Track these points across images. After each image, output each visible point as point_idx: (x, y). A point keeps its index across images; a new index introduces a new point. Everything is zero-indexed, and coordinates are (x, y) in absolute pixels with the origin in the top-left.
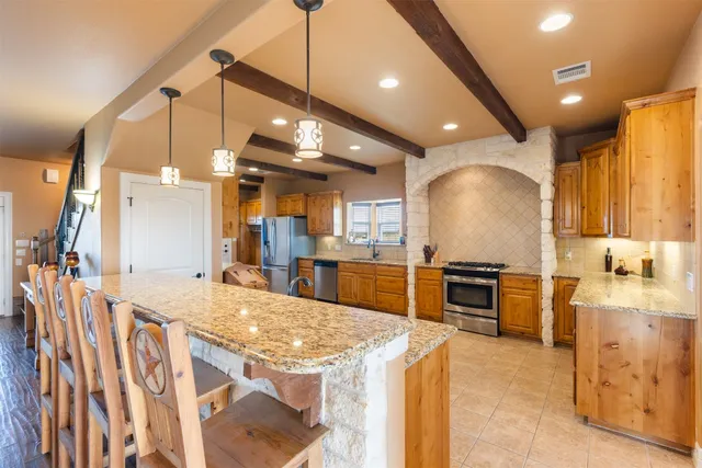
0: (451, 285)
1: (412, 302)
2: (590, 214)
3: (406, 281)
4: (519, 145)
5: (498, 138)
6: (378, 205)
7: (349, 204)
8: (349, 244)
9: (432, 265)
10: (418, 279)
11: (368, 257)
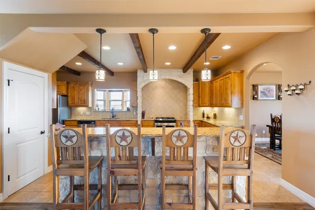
2: (202, 99)
4: (184, 74)
5: (177, 70)
6: (110, 91)
7: (95, 90)
8: (96, 111)
9: (145, 119)
10: (142, 126)
11: (109, 117)
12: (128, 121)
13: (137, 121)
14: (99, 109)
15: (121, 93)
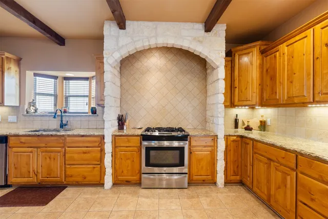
0: (148, 149)
1: (109, 171)
2: (241, 91)
3: (102, 151)
4: (206, 34)
6: (66, 79)
7: (29, 74)
8: (28, 115)
9: (125, 132)
10: (115, 146)
12: (83, 136)
13: (103, 137)
14: (36, 111)
15: (87, 82)
